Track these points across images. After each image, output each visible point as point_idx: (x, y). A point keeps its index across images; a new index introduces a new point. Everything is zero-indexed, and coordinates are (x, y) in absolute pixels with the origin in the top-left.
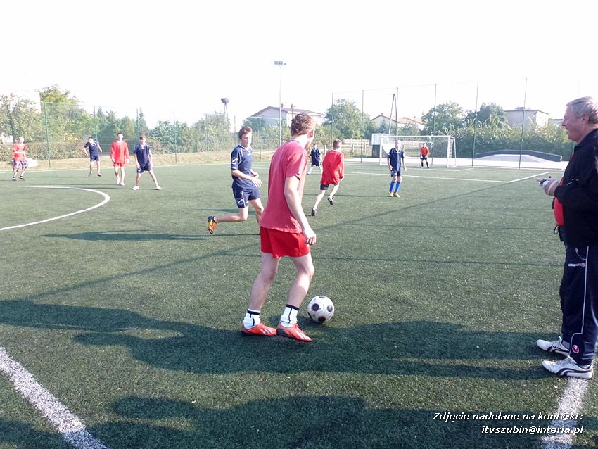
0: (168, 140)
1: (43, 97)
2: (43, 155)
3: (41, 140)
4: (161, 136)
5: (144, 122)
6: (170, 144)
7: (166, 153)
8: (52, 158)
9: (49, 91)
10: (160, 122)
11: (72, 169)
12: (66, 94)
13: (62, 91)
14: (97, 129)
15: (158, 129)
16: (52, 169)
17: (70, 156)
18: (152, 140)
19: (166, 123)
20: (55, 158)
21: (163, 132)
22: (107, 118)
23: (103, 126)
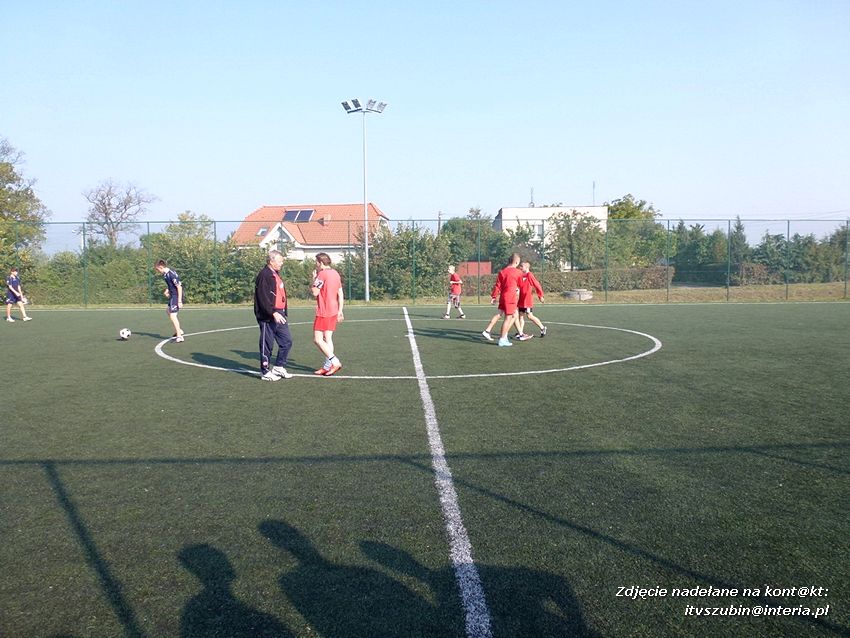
0: (779, 263)
1: (612, 211)
2: (602, 286)
3: (601, 266)
4: (768, 257)
5: (743, 238)
6: (782, 270)
7: (774, 283)
8: (612, 289)
9: (620, 204)
10: (768, 236)
11: (633, 303)
12: (640, 205)
13: (636, 202)
14: (673, 250)
15: (763, 247)
16: (609, 304)
17: (635, 287)
18: (753, 265)
19: (778, 238)
20: (616, 289)
21: (772, 251)
22: (691, 234)
23: (683, 246)
